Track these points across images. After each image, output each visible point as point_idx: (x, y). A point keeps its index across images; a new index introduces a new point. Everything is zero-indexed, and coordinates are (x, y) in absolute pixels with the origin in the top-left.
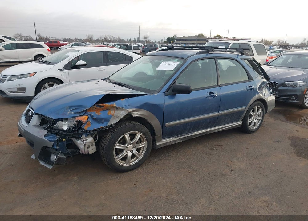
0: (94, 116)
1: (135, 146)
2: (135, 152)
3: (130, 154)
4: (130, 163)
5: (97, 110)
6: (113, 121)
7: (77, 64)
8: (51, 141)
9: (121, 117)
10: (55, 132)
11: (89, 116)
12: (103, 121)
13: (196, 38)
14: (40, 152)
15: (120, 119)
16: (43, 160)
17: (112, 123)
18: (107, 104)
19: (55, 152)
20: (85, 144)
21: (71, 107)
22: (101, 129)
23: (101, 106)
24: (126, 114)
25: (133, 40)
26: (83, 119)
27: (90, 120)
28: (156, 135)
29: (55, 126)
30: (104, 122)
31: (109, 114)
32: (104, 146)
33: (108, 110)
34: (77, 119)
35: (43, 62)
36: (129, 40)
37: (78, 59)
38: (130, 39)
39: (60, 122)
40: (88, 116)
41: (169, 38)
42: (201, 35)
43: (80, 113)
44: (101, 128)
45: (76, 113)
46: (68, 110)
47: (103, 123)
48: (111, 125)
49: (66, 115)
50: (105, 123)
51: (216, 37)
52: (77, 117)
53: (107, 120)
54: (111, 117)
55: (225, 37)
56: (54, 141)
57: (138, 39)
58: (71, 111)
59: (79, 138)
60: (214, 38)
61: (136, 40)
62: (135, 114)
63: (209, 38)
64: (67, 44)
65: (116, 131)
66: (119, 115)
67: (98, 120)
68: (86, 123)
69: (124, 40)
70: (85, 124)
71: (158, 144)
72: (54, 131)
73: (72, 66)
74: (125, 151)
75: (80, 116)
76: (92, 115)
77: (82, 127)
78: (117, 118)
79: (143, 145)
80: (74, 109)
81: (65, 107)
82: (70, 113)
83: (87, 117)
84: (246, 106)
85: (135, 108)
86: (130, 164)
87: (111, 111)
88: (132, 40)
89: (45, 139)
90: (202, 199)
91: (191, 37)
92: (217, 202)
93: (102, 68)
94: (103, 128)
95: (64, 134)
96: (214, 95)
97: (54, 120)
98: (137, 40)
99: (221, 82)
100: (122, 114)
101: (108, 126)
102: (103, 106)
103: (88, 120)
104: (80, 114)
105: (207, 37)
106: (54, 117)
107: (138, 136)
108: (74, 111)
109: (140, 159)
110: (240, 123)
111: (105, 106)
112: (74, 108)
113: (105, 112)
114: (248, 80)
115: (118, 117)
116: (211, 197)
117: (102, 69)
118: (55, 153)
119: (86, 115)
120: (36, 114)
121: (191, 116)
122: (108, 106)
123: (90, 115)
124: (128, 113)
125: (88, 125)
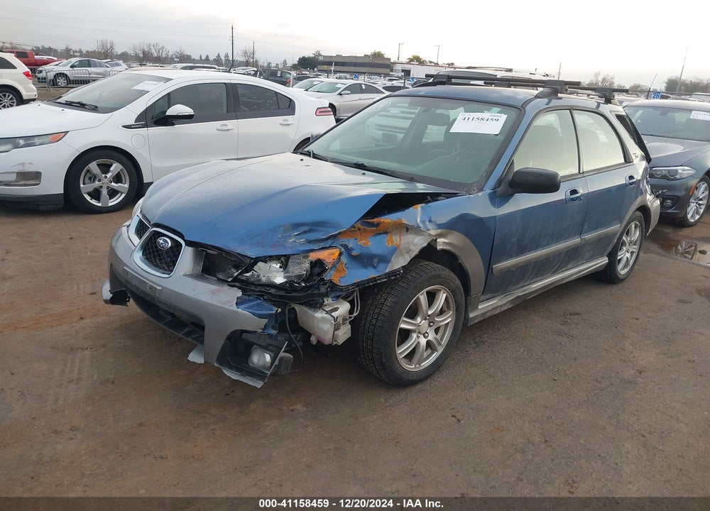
0: (353, 249)
1: (432, 322)
2: (431, 336)
3: (423, 341)
4: (419, 363)
5: (361, 234)
6: (399, 262)
7: (168, 113)
8: (260, 316)
9: (416, 251)
10: (254, 291)
11: (343, 249)
12: (376, 261)
13: (367, 61)
14: (224, 345)
15: (413, 255)
16: (231, 367)
17: (396, 267)
18: (389, 219)
19: (269, 345)
20: (335, 319)
21: (296, 226)
22: (371, 282)
23: (372, 225)
24: (425, 245)
25: (215, 60)
26: (328, 256)
27: (344, 259)
28: (472, 293)
29: (248, 275)
30: (378, 264)
31: (388, 244)
32: (374, 325)
33: (386, 233)
34: (313, 256)
35: (70, 104)
36: (203, 58)
37: (169, 99)
38: (207, 56)
39: (260, 264)
40: (341, 249)
41: (304, 58)
42: (378, 55)
43: (323, 240)
44: (371, 279)
45: (310, 242)
46: (288, 234)
47: (375, 268)
48: (394, 273)
49: (285, 247)
50: (382, 266)
51: (411, 60)
52: (312, 251)
53: (385, 259)
54: (395, 250)
55: (431, 62)
56: (268, 317)
57: (227, 56)
58: (298, 237)
59: (318, 305)
60: (407, 63)
61: (221, 60)
62: (442, 244)
63: (395, 63)
64: (53, 61)
65: (405, 285)
66: (412, 247)
67: (365, 260)
68: (334, 266)
69: (193, 57)
70: (332, 268)
71: (471, 315)
72: (253, 288)
73: (157, 117)
74: (414, 335)
75: (322, 248)
76: (350, 246)
77: (327, 277)
78: (407, 253)
79: (448, 319)
80: (305, 232)
81: (280, 227)
82: (294, 243)
83: (336, 252)
84: (621, 222)
85: (443, 228)
86: (420, 365)
87: (394, 238)
88: (211, 58)
89: (240, 310)
90: (626, 445)
91: (356, 57)
92: (660, 448)
93: (226, 125)
94: (374, 279)
95: (281, 297)
96: (578, 198)
97: (252, 259)
98: (223, 59)
99: (585, 168)
100: (417, 243)
101: (388, 273)
102: (378, 225)
103: (339, 259)
104: (322, 245)
105: (392, 61)
106: (252, 253)
107: (442, 297)
108: (305, 236)
109: (440, 352)
110: (605, 260)
111: (382, 224)
112: (306, 228)
113: (378, 237)
114: (623, 161)
115: (408, 251)
116: (642, 439)
117: (226, 128)
118: (270, 347)
119: (336, 247)
120: (189, 243)
121: (537, 247)
122: (389, 223)
123: (345, 247)
124: (429, 240)
125: (338, 271)
